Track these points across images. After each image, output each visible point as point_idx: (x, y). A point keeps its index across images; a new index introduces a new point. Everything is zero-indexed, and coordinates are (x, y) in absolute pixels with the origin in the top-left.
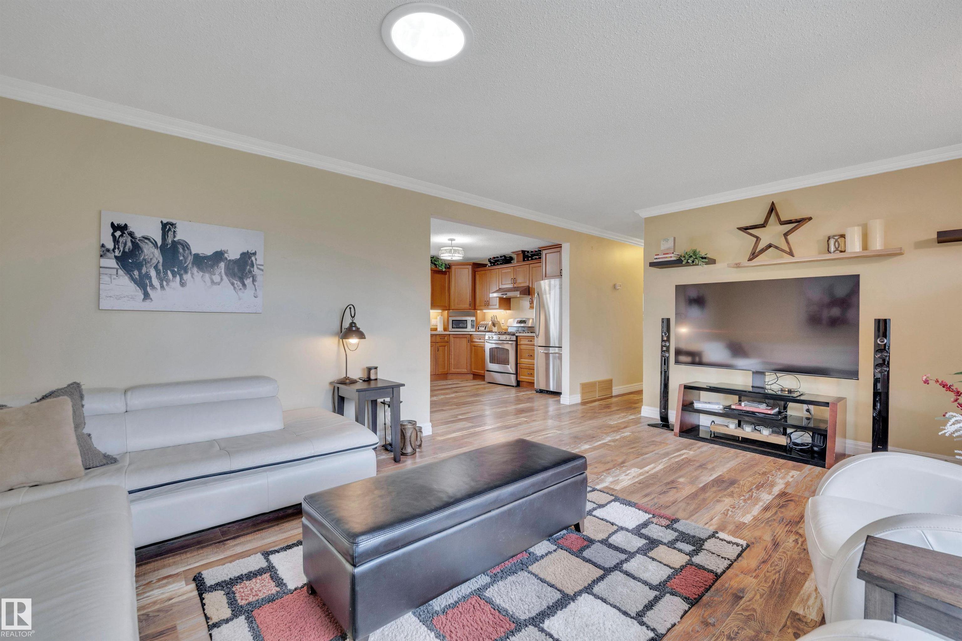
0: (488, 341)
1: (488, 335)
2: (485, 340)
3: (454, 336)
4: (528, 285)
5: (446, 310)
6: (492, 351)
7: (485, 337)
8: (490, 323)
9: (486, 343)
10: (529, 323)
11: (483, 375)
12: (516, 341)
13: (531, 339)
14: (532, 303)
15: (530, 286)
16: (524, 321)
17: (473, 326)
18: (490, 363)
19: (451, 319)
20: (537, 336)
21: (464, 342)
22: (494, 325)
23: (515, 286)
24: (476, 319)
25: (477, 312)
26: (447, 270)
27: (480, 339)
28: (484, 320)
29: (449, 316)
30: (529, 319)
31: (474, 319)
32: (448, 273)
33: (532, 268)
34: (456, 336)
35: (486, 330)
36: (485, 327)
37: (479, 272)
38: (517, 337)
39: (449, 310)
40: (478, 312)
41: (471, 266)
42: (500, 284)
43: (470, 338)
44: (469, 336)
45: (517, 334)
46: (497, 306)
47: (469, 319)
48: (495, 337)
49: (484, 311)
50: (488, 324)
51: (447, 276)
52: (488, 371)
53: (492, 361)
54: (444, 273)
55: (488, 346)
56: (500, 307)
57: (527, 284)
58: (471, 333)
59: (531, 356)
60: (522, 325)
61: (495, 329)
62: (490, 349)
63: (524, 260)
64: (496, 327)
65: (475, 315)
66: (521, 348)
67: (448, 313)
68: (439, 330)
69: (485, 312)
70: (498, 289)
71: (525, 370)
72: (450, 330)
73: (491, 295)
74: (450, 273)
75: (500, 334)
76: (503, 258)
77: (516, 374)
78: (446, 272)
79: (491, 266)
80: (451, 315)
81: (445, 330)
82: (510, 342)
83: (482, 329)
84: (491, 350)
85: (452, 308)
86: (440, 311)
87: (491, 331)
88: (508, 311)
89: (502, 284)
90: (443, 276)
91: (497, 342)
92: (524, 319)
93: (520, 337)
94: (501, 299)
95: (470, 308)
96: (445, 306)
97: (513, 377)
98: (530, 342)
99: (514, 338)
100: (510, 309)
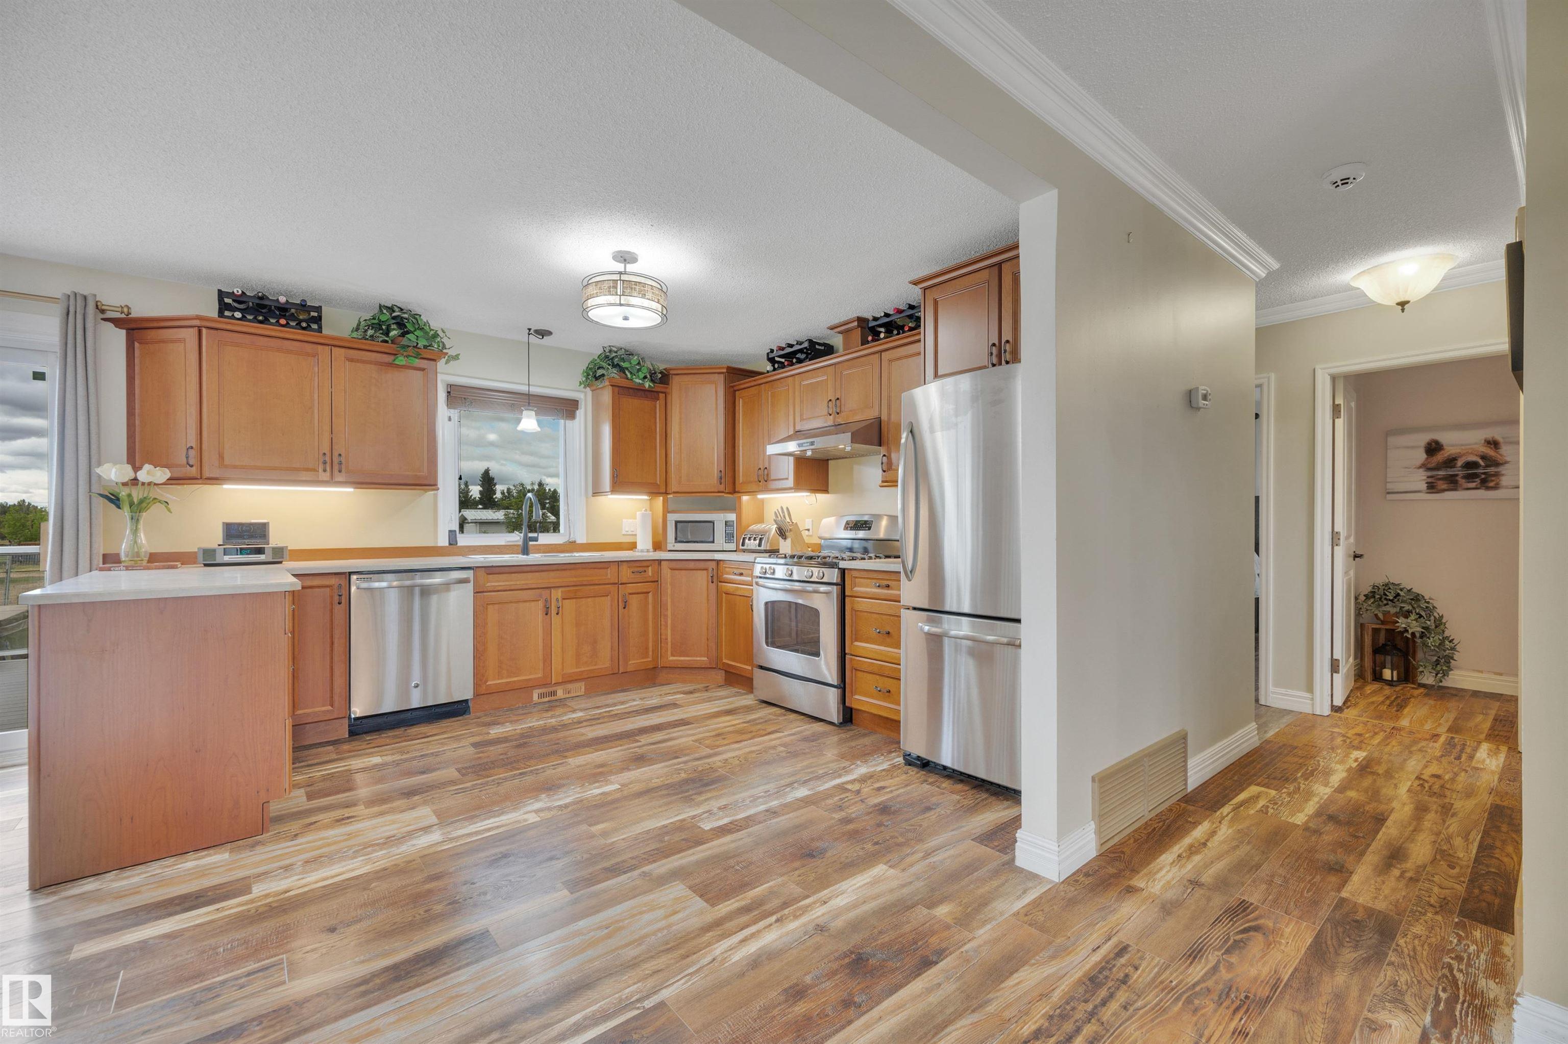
0: (761, 581)
1: (762, 563)
2: (752, 576)
3: (674, 565)
4: (876, 414)
5: (659, 494)
6: (773, 611)
7: (752, 570)
8: (774, 527)
9: (755, 587)
10: (879, 527)
11: (748, 675)
12: (842, 585)
13: (889, 580)
14: (889, 468)
15: (884, 417)
16: (866, 522)
17: (729, 537)
18: (767, 644)
19: (672, 518)
20: (910, 574)
21: (701, 578)
22: (782, 533)
23: (840, 420)
24: (739, 518)
25: (740, 498)
26: (659, 387)
27: (741, 574)
28: (761, 520)
29: (666, 511)
30: (879, 517)
31: (732, 517)
32: (662, 396)
33: (890, 361)
34: (678, 566)
35: (762, 548)
36: (761, 540)
37: (745, 393)
38: (843, 572)
39: (666, 493)
40: (745, 498)
41: (722, 376)
42: (798, 419)
43: (716, 572)
44: (714, 563)
45: (843, 565)
46: (790, 483)
47: (720, 518)
48: (781, 572)
49: (760, 496)
50: (769, 530)
51: (659, 404)
52: (761, 667)
53: (775, 638)
54: (651, 395)
55: (764, 595)
56: (799, 485)
57: (872, 414)
58: (718, 556)
59: (891, 636)
60: (861, 534)
61: (786, 547)
62: (766, 603)
63: (864, 342)
64: (789, 541)
65: (735, 508)
66: (857, 607)
67: (665, 502)
68: (639, 546)
69: (762, 501)
70: (791, 432)
71: (870, 676)
72: (670, 547)
73: (772, 449)
74: (669, 397)
75: (797, 559)
76: (806, 345)
77: (843, 686)
78: (658, 392)
79: (775, 369)
80: (671, 507)
81: (658, 546)
82: (823, 588)
83: (752, 544)
84: (771, 606)
85: (674, 490)
86: (646, 497)
87: (773, 552)
88: (821, 497)
89: (802, 419)
90: (647, 403)
91: (788, 585)
92: (866, 518)
93: (855, 574)
94: (801, 461)
95: (722, 488)
96: (654, 484)
97: (833, 695)
98: (885, 591)
99: (833, 575)
100: (826, 491)
